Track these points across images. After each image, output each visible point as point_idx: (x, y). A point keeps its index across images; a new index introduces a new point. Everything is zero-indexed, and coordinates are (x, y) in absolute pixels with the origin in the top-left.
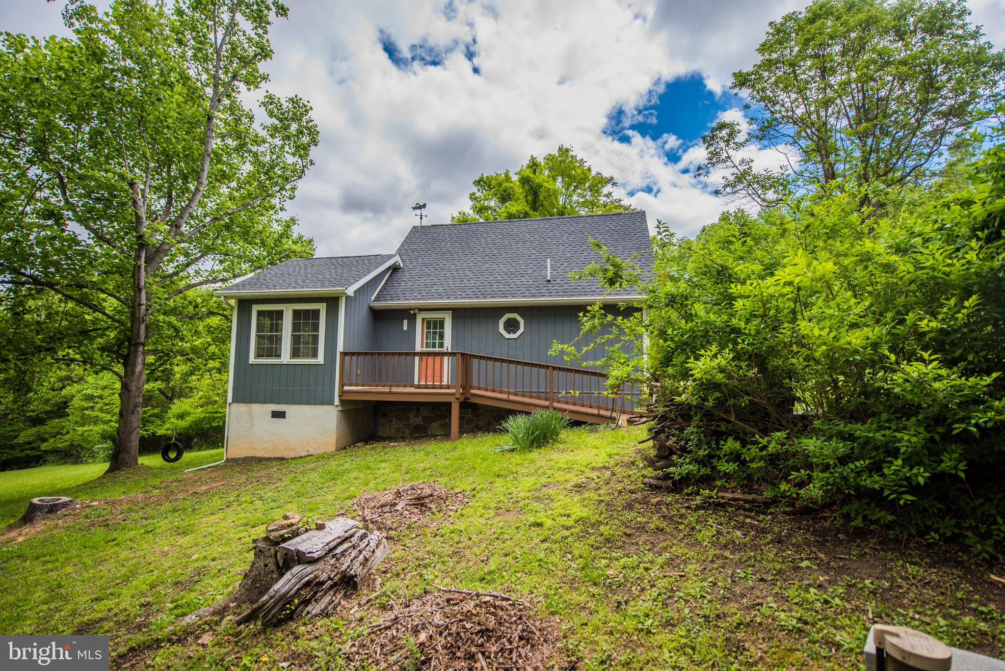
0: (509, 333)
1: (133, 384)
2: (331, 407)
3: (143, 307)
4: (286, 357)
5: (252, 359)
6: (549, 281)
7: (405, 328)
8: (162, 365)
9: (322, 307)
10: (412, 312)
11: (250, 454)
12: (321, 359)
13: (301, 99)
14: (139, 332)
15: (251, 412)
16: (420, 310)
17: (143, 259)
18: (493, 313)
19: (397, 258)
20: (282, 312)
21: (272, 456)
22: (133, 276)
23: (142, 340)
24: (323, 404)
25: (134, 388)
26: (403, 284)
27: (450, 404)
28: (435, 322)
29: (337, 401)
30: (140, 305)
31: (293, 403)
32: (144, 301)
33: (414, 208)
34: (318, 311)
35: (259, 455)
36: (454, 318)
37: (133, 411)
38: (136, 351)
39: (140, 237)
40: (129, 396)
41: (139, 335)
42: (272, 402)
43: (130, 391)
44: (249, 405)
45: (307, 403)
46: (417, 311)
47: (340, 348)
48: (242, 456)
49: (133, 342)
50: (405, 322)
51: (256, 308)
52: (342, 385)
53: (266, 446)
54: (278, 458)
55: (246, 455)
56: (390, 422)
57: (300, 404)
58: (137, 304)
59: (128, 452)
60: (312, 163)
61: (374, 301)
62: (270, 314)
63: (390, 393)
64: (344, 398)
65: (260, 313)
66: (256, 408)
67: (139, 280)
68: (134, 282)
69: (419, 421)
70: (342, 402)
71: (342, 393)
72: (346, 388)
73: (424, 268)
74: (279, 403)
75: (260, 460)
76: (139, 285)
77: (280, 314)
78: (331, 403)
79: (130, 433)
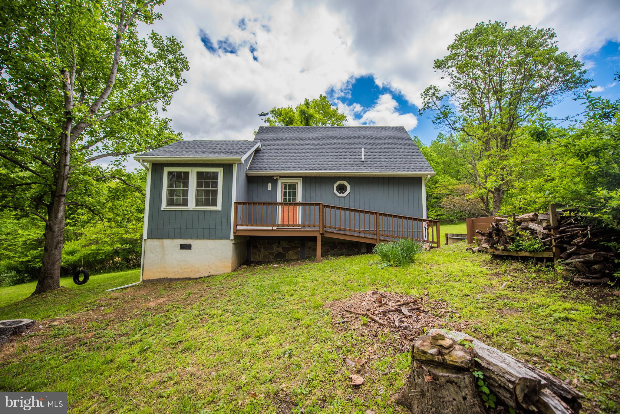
0: (340, 193)
1: (56, 226)
2: (228, 241)
3: (68, 167)
4: (191, 206)
5: (164, 207)
6: (363, 162)
7: (269, 189)
8: (72, 214)
9: (220, 171)
10: (275, 178)
11: (162, 276)
12: (219, 207)
13: (176, 39)
14: (63, 186)
15: (162, 245)
16: (281, 177)
17: (70, 130)
18: (329, 180)
19: (259, 144)
20: (188, 173)
21: (181, 277)
22: (60, 144)
23: (65, 193)
24: (221, 238)
25: (56, 230)
26: (265, 160)
27: (316, 237)
28: (290, 186)
29: (232, 237)
30: (66, 165)
31: (198, 238)
32: (68, 163)
33: (260, 115)
34: (217, 173)
35: (170, 276)
36: (303, 183)
37: (56, 246)
38: (59, 201)
39: (68, 113)
40: (53, 236)
41: (62, 189)
42: (180, 238)
43: (53, 232)
44: (161, 240)
45: (209, 238)
46: (278, 178)
47: (234, 200)
48: (156, 278)
49: (57, 194)
50: (270, 185)
51: (166, 170)
52: (236, 225)
53: (176, 270)
54: (186, 279)
55: (160, 277)
56: (260, 251)
57: (203, 239)
58: (62, 165)
59: (52, 278)
60: (185, 82)
61: (248, 170)
62: (179, 175)
63: (273, 230)
64: (237, 234)
65: (170, 173)
66: (167, 242)
67: (65, 146)
68: (61, 148)
69: (280, 250)
70: (236, 237)
71: (236, 231)
72: (238, 227)
73: (276, 151)
74: (186, 238)
75: (171, 280)
76: (65, 150)
77: (187, 174)
78: (228, 238)
79: (54, 264)
